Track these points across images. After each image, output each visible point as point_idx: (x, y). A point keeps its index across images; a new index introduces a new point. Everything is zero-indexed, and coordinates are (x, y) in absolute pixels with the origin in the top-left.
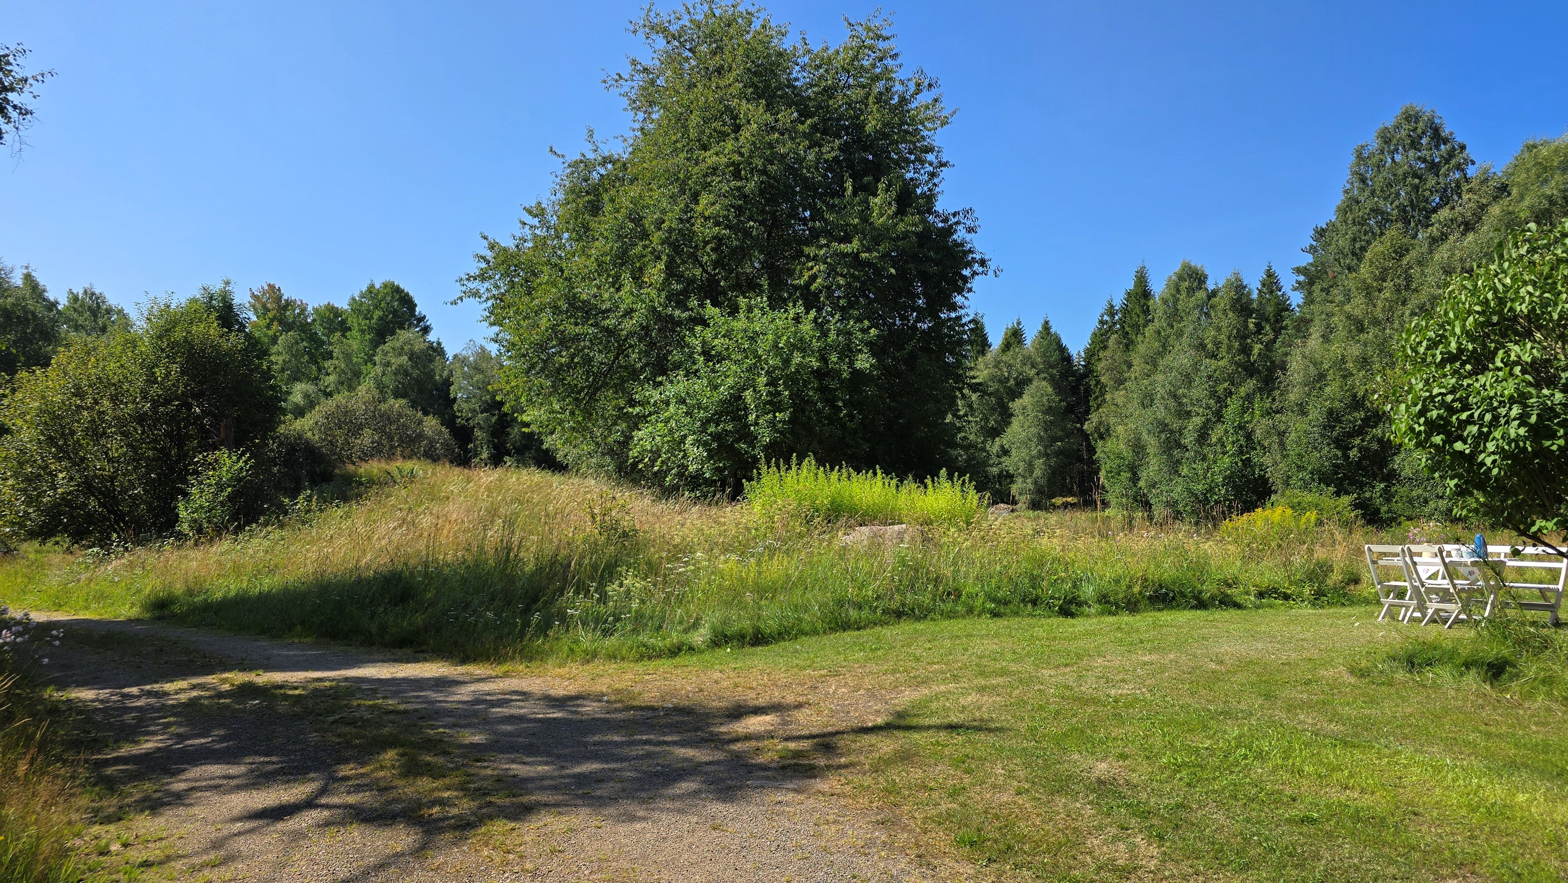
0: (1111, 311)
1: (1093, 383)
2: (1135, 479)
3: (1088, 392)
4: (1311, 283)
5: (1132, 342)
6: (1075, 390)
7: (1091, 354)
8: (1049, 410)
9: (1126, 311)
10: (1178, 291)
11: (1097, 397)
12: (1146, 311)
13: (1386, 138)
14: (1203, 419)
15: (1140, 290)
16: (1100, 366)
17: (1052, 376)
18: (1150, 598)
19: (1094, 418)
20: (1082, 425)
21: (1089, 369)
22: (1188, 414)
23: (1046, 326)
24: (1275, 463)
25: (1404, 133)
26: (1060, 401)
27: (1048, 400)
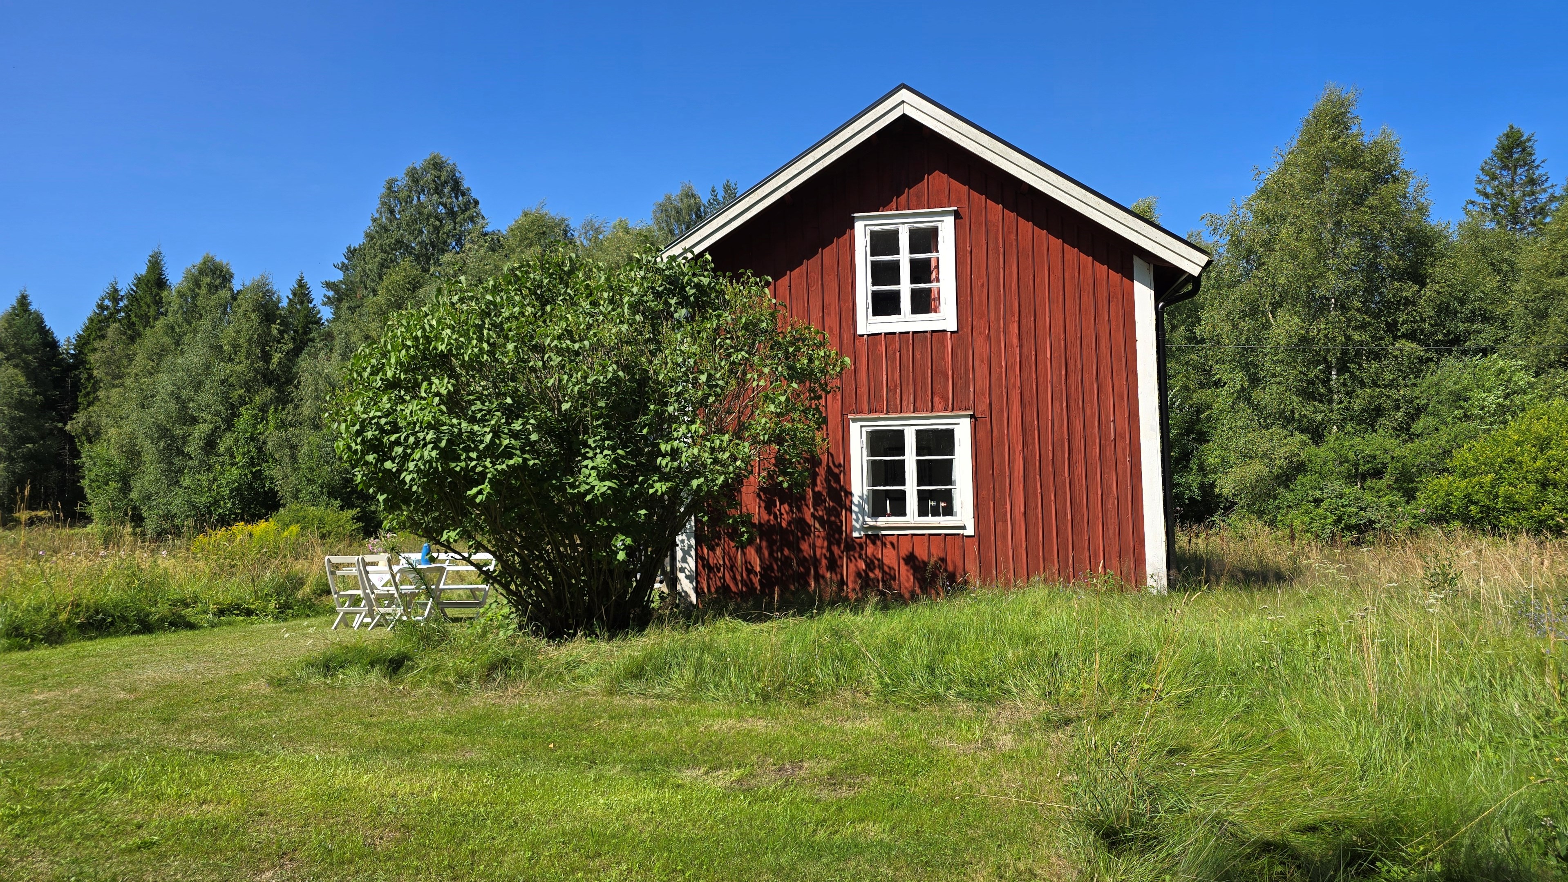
0: (114, 296)
1: (84, 376)
2: (126, 488)
3: (77, 386)
4: (340, 300)
5: (139, 335)
6: (58, 383)
7: (83, 342)
8: (20, 404)
9: (134, 298)
10: (199, 286)
11: (88, 394)
12: (159, 303)
13: (414, 177)
14: (211, 426)
15: (152, 277)
16: (92, 358)
17: (27, 364)
18: (81, 626)
19: (81, 418)
20: (65, 424)
21: (80, 360)
22: (194, 421)
23: (23, 302)
24: (286, 477)
25: (429, 177)
26: (36, 393)
27: (20, 394)
